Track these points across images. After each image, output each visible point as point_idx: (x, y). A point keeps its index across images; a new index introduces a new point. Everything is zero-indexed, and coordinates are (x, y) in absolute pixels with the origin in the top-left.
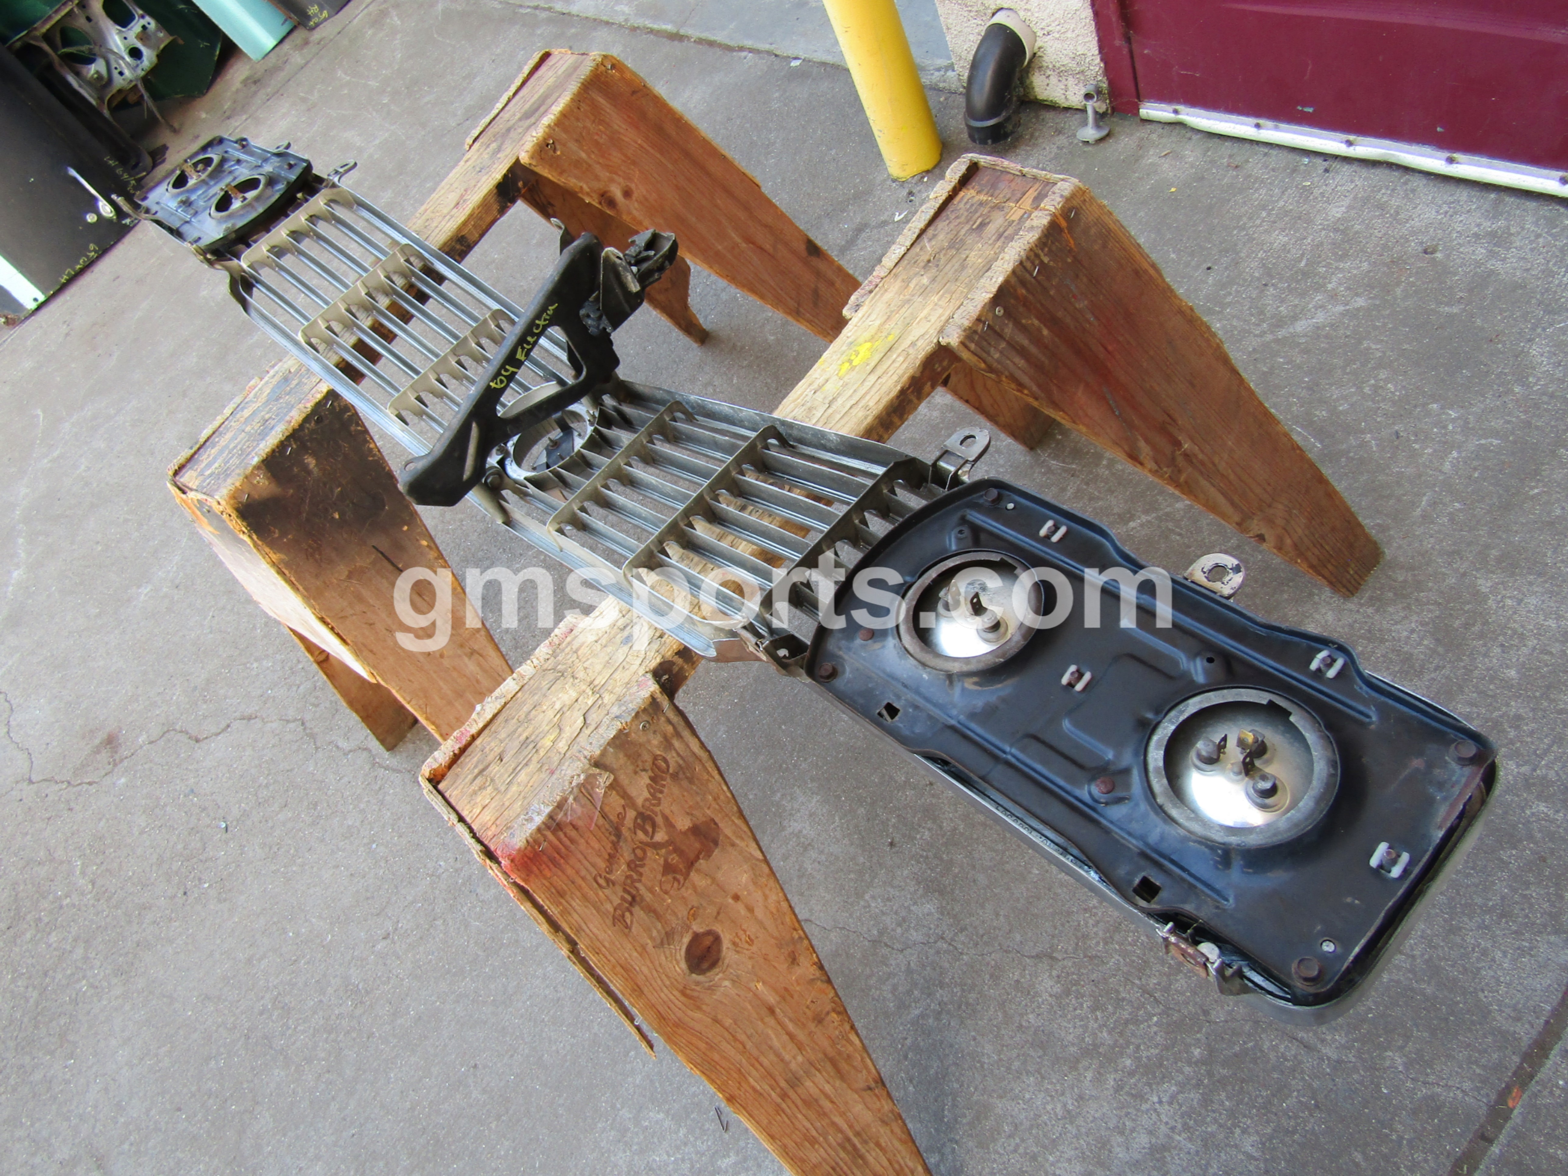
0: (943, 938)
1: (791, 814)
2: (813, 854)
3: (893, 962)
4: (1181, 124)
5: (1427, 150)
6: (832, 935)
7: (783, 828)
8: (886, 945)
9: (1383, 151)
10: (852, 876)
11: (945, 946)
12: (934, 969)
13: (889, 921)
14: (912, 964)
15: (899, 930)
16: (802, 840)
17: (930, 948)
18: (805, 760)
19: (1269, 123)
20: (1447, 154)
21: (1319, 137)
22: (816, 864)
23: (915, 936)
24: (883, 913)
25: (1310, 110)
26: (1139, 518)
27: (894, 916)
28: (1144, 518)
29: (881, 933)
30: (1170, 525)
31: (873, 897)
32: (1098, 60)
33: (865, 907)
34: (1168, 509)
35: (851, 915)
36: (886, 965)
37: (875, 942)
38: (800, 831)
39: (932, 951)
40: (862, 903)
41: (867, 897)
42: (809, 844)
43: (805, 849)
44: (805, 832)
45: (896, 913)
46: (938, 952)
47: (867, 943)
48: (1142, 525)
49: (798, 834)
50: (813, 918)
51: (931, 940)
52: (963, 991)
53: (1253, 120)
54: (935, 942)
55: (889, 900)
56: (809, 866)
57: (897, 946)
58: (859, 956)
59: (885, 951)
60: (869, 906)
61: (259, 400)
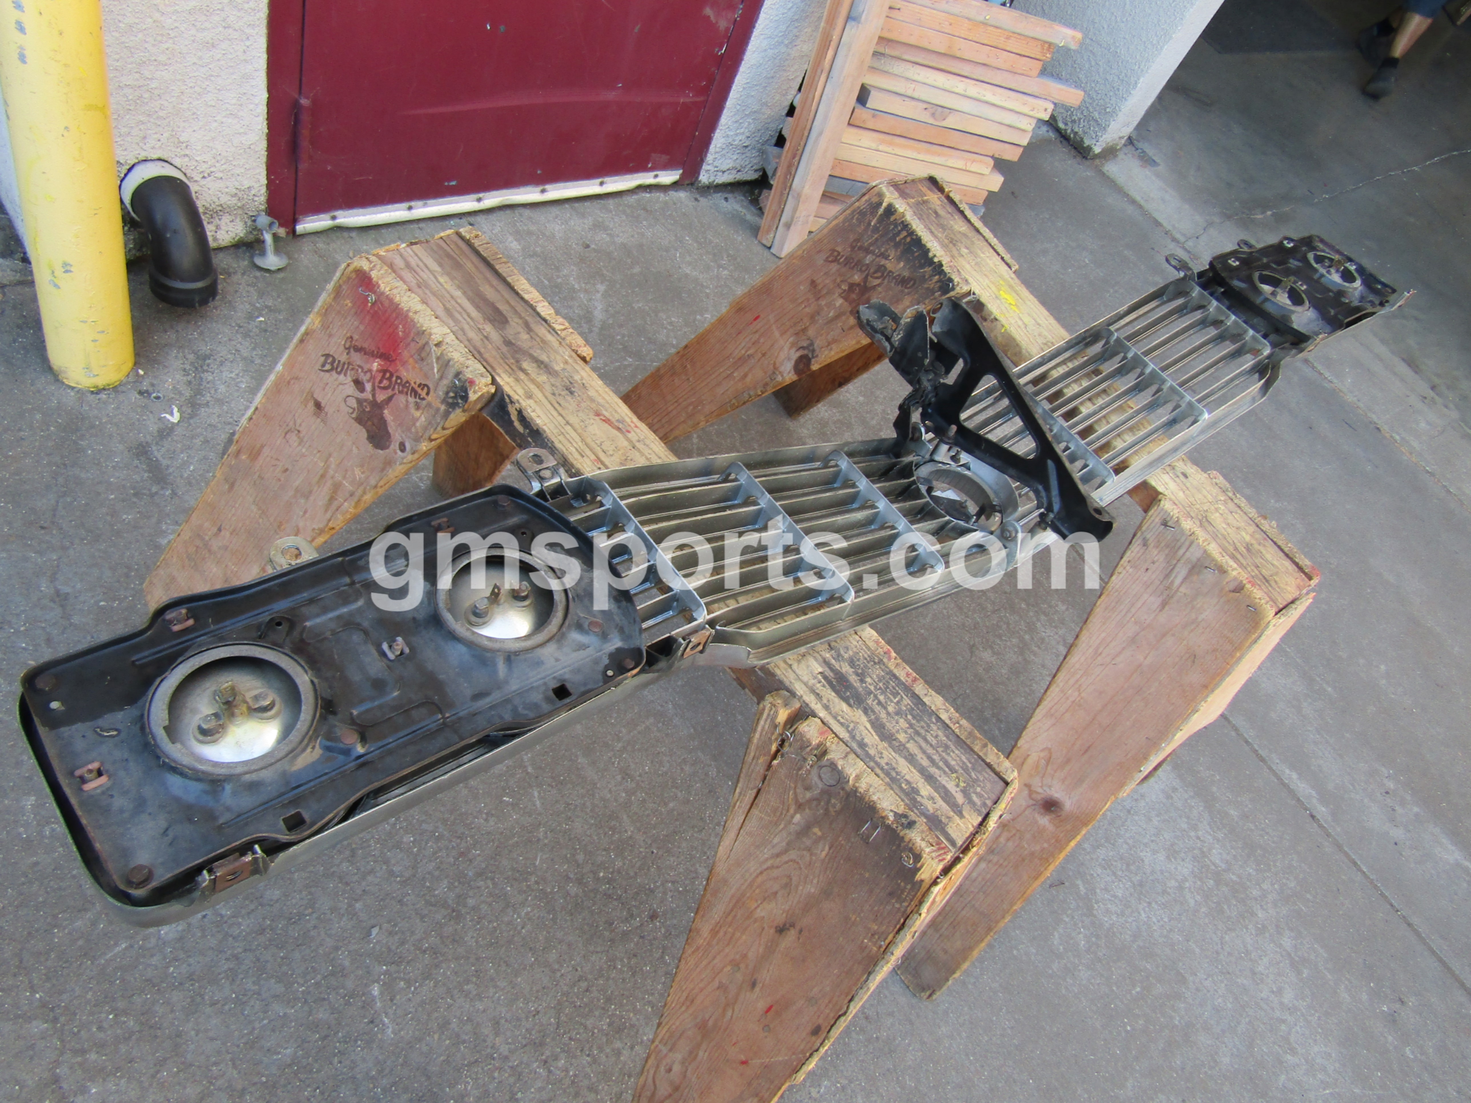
4: (339, 228)
5: (529, 188)
9: (501, 199)
19: (420, 203)
20: (541, 188)
21: (457, 202)
25: (453, 183)
32: (264, 190)
53: (405, 205)
61: (854, 719)
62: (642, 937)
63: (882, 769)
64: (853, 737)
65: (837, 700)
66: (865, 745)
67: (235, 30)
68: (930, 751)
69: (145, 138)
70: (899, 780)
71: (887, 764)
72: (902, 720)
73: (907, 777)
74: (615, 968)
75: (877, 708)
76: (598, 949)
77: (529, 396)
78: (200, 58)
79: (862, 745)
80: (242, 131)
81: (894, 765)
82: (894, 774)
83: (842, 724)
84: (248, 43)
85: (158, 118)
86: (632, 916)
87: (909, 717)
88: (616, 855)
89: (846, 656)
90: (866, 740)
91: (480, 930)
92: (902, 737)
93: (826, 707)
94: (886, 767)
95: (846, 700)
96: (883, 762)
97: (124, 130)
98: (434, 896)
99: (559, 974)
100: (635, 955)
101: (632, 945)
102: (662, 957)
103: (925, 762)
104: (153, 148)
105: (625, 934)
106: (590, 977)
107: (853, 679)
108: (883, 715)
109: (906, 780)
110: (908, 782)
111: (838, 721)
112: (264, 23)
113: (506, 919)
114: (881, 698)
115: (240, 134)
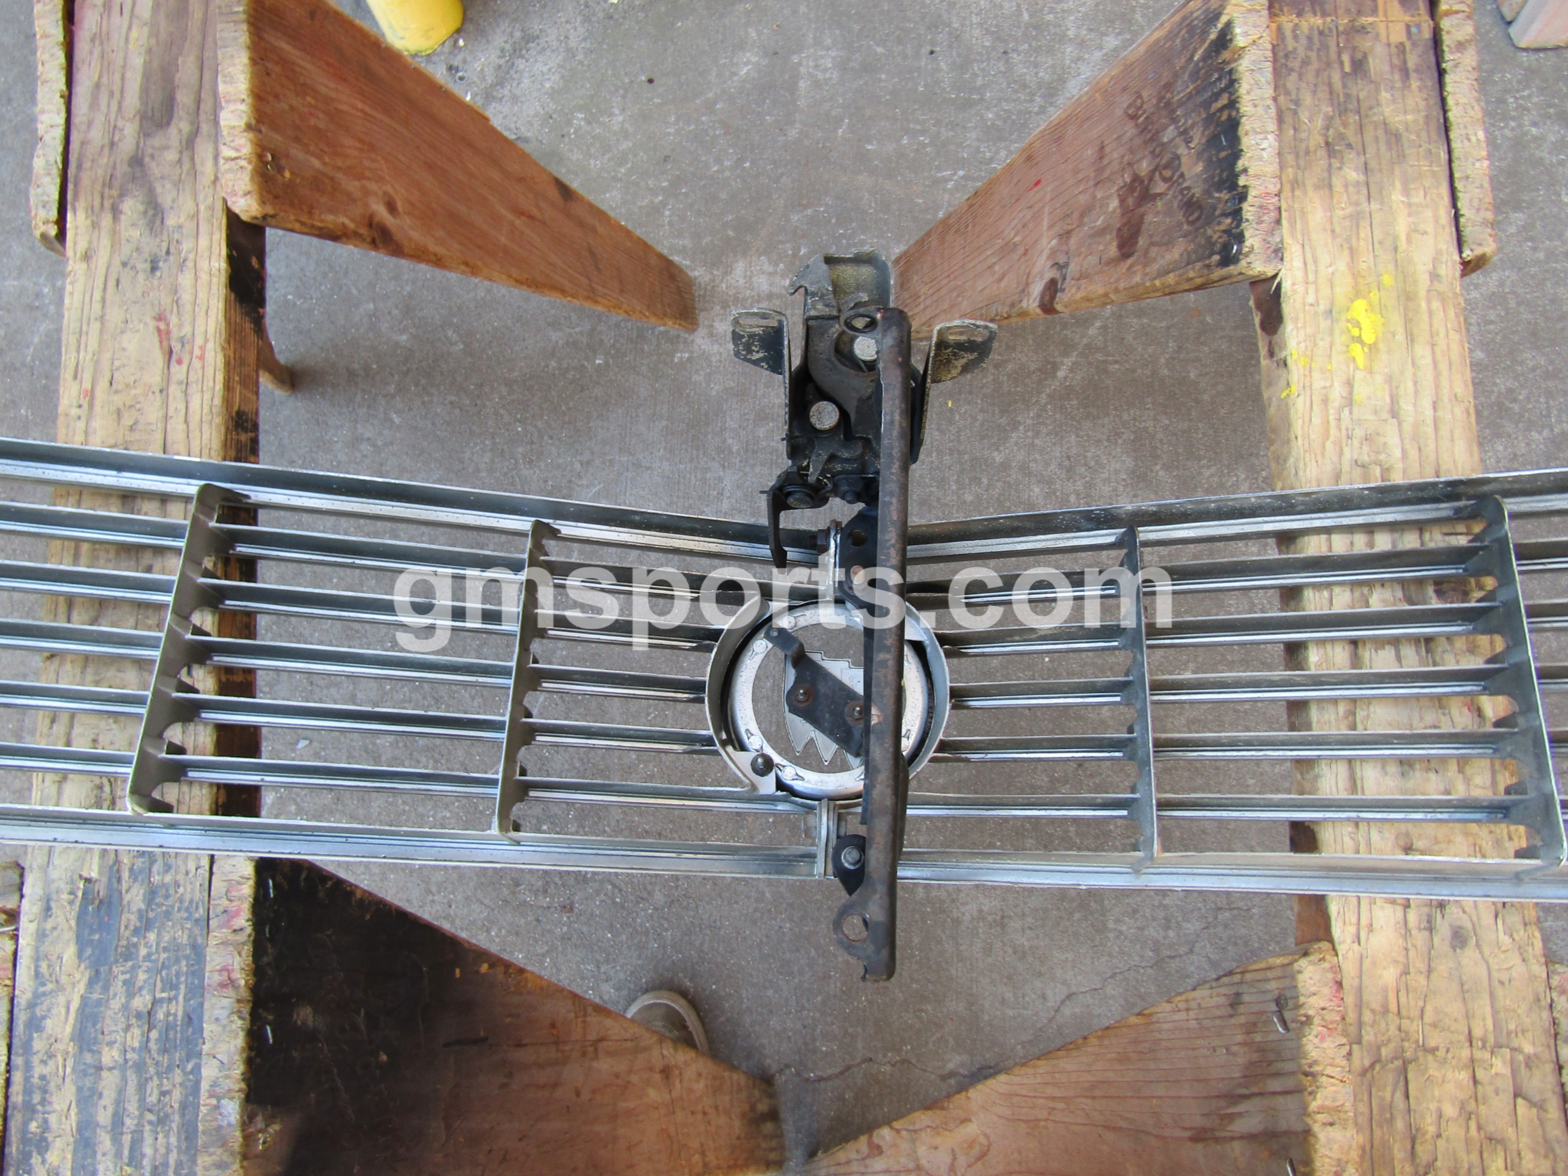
0: (1220, 909)
1: (953, 901)
2: (1016, 924)
3: (1192, 969)
6: (1109, 990)
7: (957, 922)
8: (1170, 957)
10: (1077, 916)
11: (1227, 914)
12: (1236, 944)
13: (1153, 932)
14: (1212, 956)
15: (1171, 933)
16: (990, 918)
17: (1215, 927)
18: (918, 831)
22: (1028, 932)
23: (1192, 927)
24: (1141, 929)
26: (1062, 363)
27: (1155, 924)
28: (1068, 362)
29: (1156, 951)
30: (1099, 357)
31: (1117, 921)
33: (1117, 937)
34: (1085, 341)
35: (1110, 955)
36: (1188, 976)
37: (1159, 964)
38: (980, 911)
39: (1220, 929)
40: (1111, 935)
41: (1111, 925)
42: (1003, 917)
43: (1003, 926)
44: (985, 909)
45: (1154, 919)
46: (1226, 926)
47: (1150, 971)
48: (1071, 370)
49: (981, 916)
50: (1074, 989)
51: (1210, 920)
52: (1278, 943)
54: (1216, 918)
55: (1135, 911)
56: (1023, 941)
57: (1182, 950)
58: (1153, 989)
59: (1174, 965)
60: (1121, 932)
61: (64, 979)
62: (538, 920)
63: (27, 1079)
64: (32, 1005)
65: (69, 935)
66: (39, 1029)
68: (132, 1107)
70: (34, 1111)
71: (43, 1078)
72: (136, 1031)
73: (53, 1119)
74: (488, 931)
75: (118, 987)
76: (486, 901)
77: (87, 257)
79: (35, 1024)
81: (52, 1086)
82: (36, 1098)
83: (37, 974)
86: (545, 891)
87: (154, 1034)
88: (575, 817)
89: (156, 879)
90: (49, 1023)
91: (391, 804)
92: (110, 1055)
93: (41, 936)
94: (35, 1080)
95: (82, 943)
96: (38, 1070)
98: (374, 744)
99: (430, 898)
100: (517, 934)
101: (523, 921)
102: (544, 955)
103: (104, 1117)
105: (524, 903)
106: (458, 921)
107: (130, 918)
108: (116, 1004)
109: (46, 1121)
110: (45, 1126)
111: (37, 967)
113: (421, 810)
114: (142, 976)
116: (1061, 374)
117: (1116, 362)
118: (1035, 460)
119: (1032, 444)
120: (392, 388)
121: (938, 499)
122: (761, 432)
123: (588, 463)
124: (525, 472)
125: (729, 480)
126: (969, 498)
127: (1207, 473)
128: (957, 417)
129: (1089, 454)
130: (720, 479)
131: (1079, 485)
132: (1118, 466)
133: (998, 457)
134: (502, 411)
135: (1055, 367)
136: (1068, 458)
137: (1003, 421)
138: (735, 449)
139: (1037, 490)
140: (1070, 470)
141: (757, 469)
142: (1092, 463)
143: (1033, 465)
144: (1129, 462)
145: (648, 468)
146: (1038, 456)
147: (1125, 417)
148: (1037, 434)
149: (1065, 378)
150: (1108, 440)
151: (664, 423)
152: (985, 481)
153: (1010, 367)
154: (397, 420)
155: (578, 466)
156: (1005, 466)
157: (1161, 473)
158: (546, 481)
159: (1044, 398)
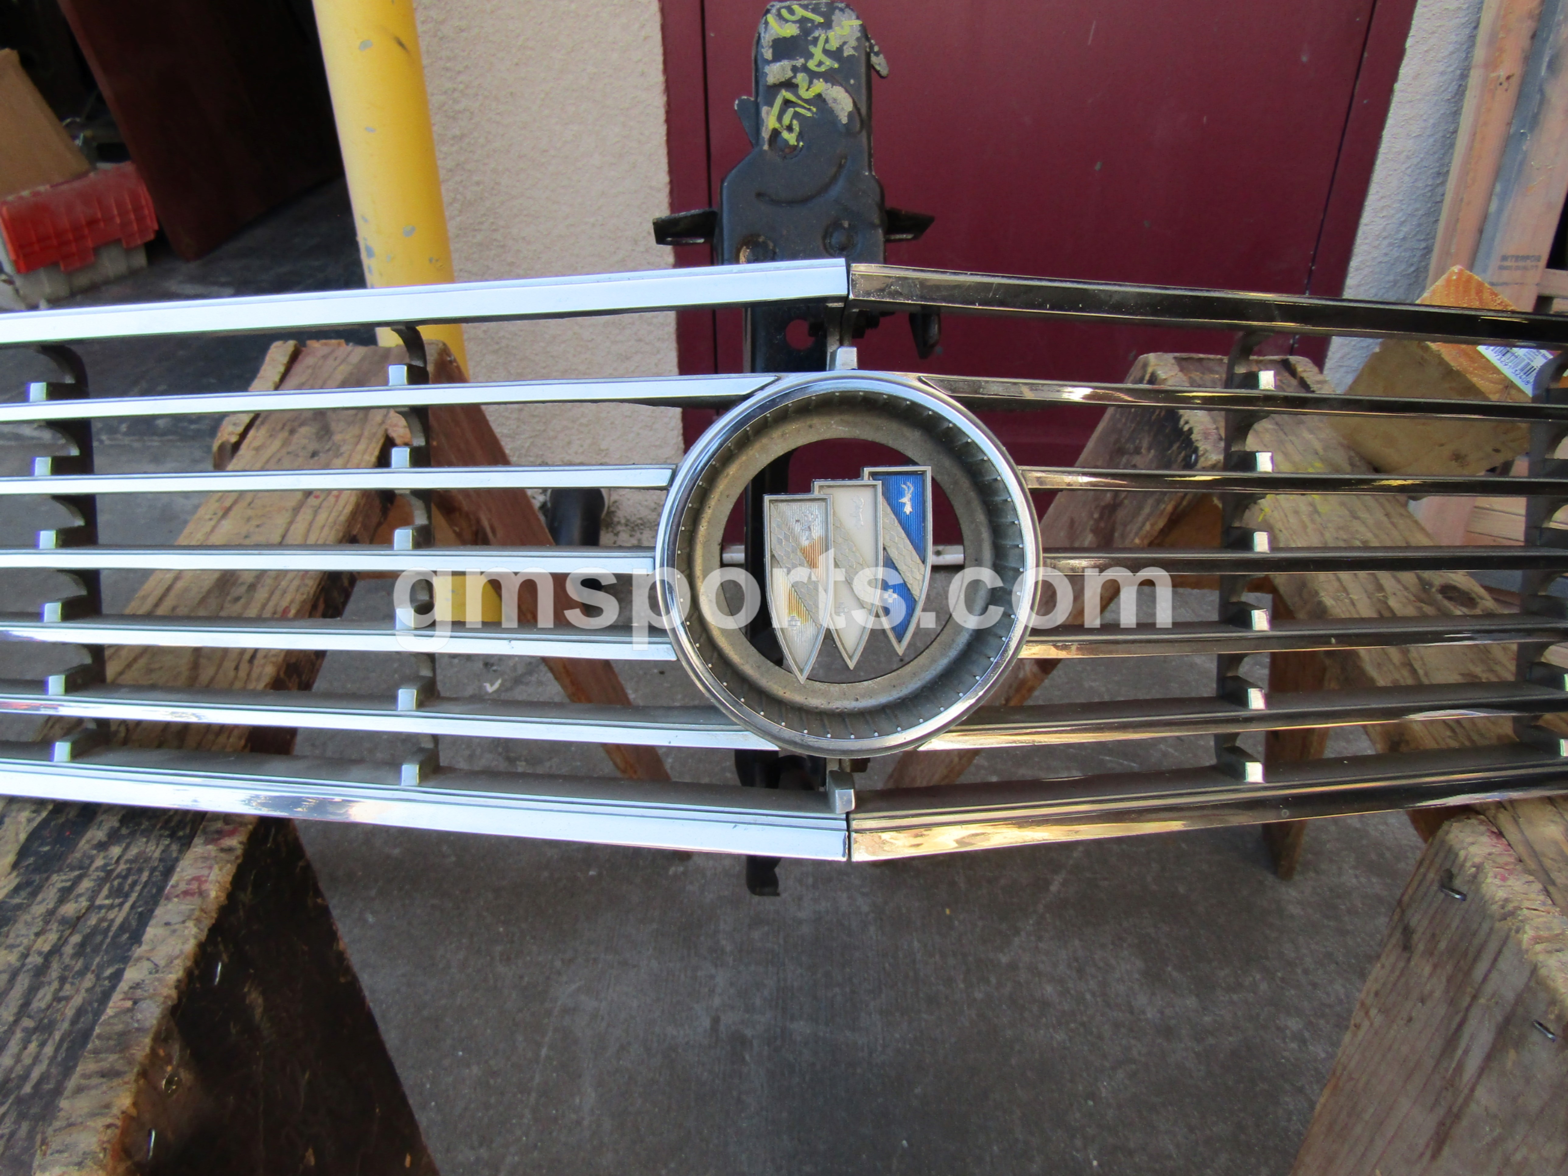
26: (1053, 880)
28: (1058, 878)
30: (1088, 875)
34: (1071, 862)
48: (1064, 884)
67: (647, 344)
69: (569, 443)
78: (615, 369)
80: (658, 443)
84: (659, 356)
85: (581, 425)
87: (75, 939)
97: (552, 434)
104: (576, 453)
112: (673, 337)
114: (86, 884)
115: (655, 446)
116: (1054, 888)
117: (1106, 879)
118: (1043, 962)
119: (1037, 947)
120: (373, 893)
121: (947, 998)
122: (756, 935)
123: (571, 961)
124: (501, 969)
125: (721, 978)
126: (979, 995)
127: (1222, 974)
128: (956, 923)
129: (1096, 957)
130: (712, 977)
131: (1092, 984)
132: (1128, 967)
133: (1004, 959)
134: (485, 914)
135: (1047, 883)
136: (1076, 960)
137: (1004, 926)
138: (728, 949)
139: (1049, 989)
140: (1080, 971)
141: (752, 968)
142: (1101, 964)
143: (1041, 966)
144: (1139, 964)
145: (634, 966)
146: (1044, 958)
147: (1125, 924)
148: (1040, 939)
149: (1059, 892)
150: (1113, 943)
151: (655, 926)
152: (993, 980)
153: (1003, 882)
154: (371, 919)
155: (558, 964)
156: (1013, 966)
157: (1175, 974)
158: (521, 977)
159: (1041, 908)
